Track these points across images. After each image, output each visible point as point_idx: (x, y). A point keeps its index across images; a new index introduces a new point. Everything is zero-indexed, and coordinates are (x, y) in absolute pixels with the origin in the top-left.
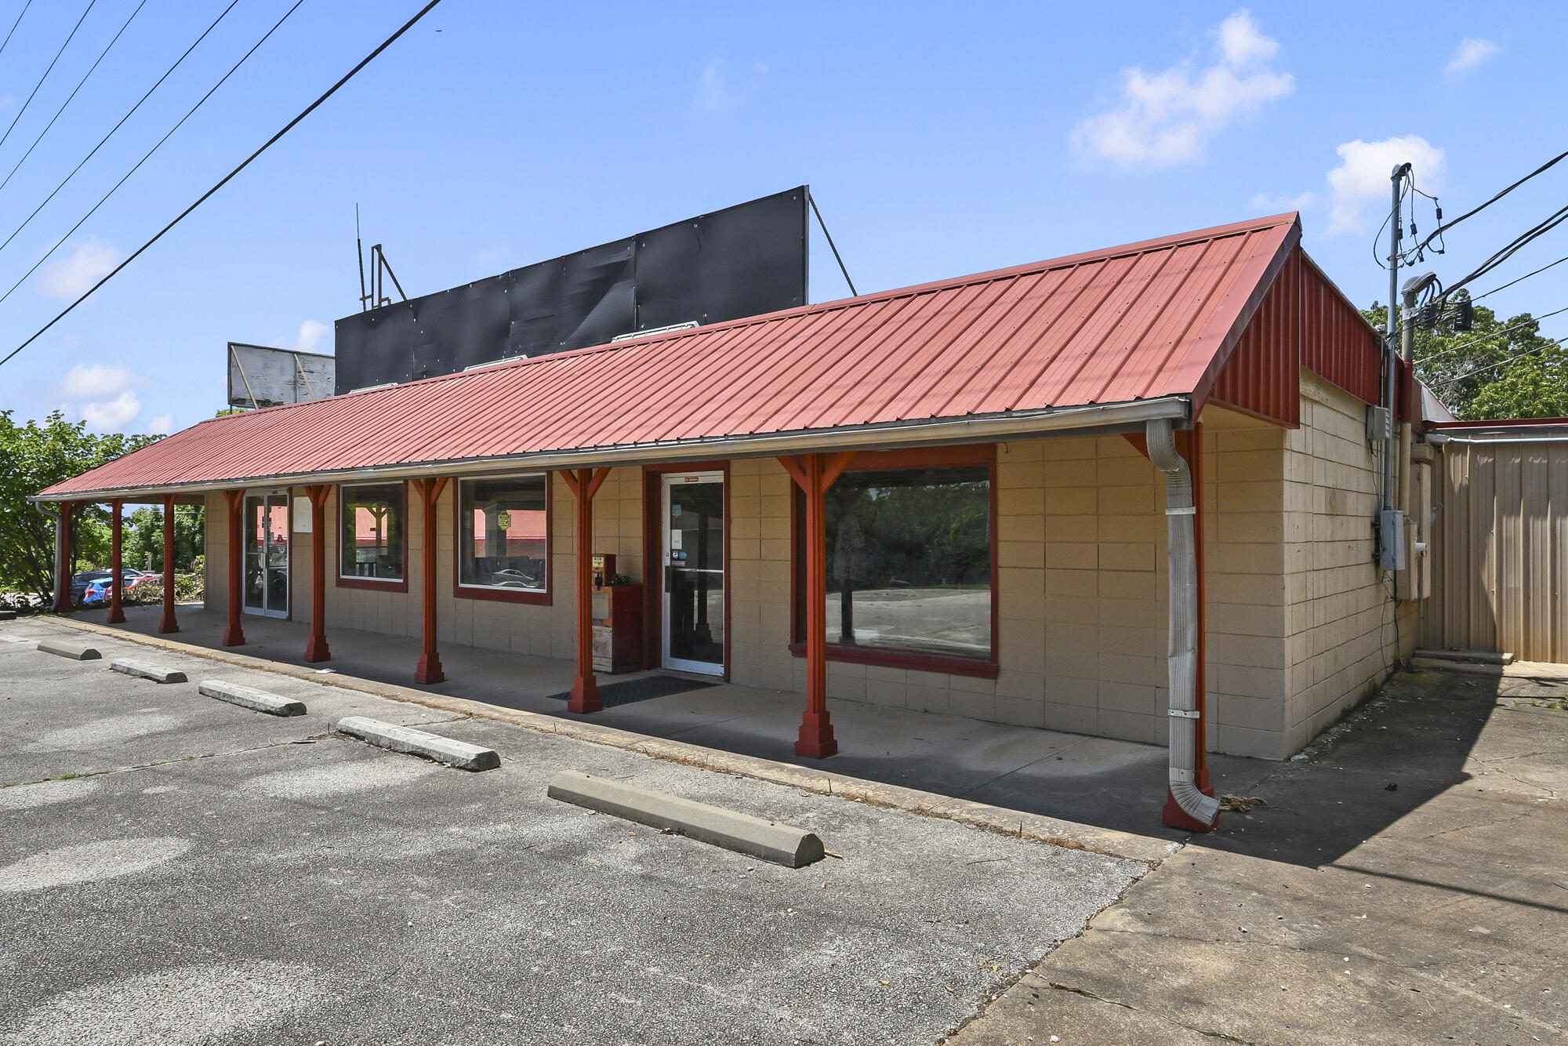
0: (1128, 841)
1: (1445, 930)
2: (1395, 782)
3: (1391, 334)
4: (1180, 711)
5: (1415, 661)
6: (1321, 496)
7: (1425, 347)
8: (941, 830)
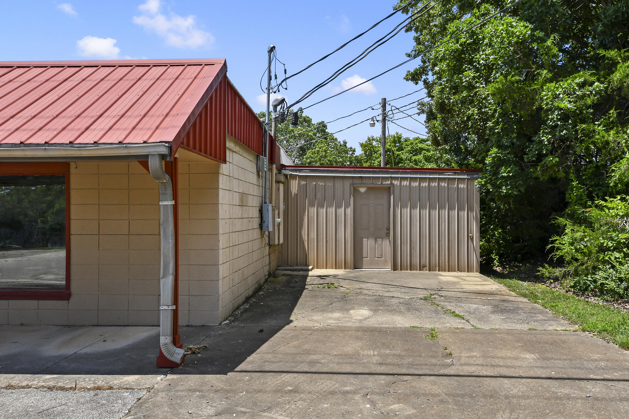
0: (137, 380)
1: (276, 391)
2: (263, 328)
3: (267, 123)
4: (166, 306)
5: (277, 272)
6: (237, 198)
7: (286, 131)
8: (24, 396)
